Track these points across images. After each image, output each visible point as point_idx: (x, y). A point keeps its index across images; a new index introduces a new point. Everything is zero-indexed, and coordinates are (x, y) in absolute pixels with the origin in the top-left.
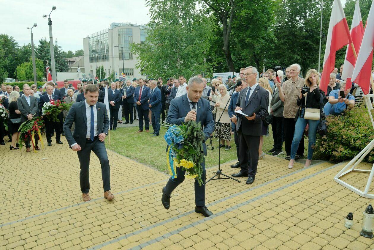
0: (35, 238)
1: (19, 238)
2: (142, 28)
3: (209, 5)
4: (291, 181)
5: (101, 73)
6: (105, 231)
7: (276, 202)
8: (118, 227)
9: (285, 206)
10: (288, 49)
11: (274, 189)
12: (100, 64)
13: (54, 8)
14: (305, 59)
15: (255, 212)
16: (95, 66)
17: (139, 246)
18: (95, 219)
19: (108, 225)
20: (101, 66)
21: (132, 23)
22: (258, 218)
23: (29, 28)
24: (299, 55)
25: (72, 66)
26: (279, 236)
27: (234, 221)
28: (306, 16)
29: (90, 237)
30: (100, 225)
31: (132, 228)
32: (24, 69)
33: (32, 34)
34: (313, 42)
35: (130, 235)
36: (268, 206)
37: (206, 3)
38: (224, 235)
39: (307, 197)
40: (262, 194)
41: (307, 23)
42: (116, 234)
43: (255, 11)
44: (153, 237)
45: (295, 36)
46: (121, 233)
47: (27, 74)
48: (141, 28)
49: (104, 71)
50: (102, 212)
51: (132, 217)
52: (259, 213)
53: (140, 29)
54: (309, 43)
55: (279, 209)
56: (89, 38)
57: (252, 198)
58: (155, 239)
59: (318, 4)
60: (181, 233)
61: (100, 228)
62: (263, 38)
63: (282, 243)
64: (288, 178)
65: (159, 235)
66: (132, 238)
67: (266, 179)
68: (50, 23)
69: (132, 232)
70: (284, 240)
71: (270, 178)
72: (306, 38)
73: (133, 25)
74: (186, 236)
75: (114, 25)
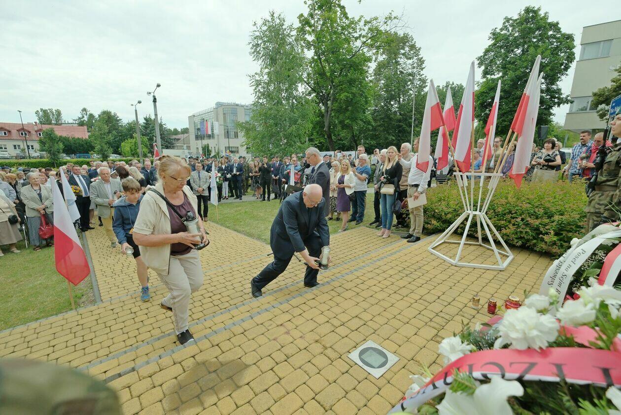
0: (146, 311)
1: (129, 312)
2: (247, 108)
3: (310, 87)
4: (390, 252)
5: (206, 150)
6: (216, 303)
7: (377, 271)
8: (228, 299)
9: (385, 275)
10: (384, 130)
11: (375, 259)
12: (206, 142)
13: (158, 86)
14: (399, 140)
15: (359, 281)
16: (200, 144)
17: (250, 316)
18: (205, 291)
19: (219, 296)
20: (206, 144)
21: (237, 103)
22: (361, 286)
23: (132, 105)
24: (393, 136)
25: (178, 144)
26: (382, 303)
27: (339, 290)
28: (400, 101)
29: (201, 309)
30: (210, 297)
31: (242, 299)
32: (129, 145)
33: (136, 111)
34: (406, 125)
35: (240, 306)
36: (370, 275)
37: (309, 85)
38: (330, 303)
39: (405, 267)
40: (363, 264)
41: (401, 107)
42: (227, 305)
43: (354, 95)
44: (263, 307)
45: (391, 119)
46: (232, 304)
47: (132, 151)
48: (245, 108)
49: (210, 148)
50: (212, 284)
51: (242, 288)
52: (361, 281)
54: (402, 125)
55: (380, 278)
56: (194, 116)
57: (354, 268)
58: (266, 309)
59: (411, 90)
60: (290, 302)
61: (210, 300)
62: (361, 120)
63: (384, 309)
64: (386, 249)
65: (269, 305)
66: (243, 309)
67: (366, 251)
68: (155, 100)
69: (242, 303)
70: (386, 307)
71: (370, 249)
72: (400, 121)
73: (237, 105)
74: (295, 305)
75: (219, 105)
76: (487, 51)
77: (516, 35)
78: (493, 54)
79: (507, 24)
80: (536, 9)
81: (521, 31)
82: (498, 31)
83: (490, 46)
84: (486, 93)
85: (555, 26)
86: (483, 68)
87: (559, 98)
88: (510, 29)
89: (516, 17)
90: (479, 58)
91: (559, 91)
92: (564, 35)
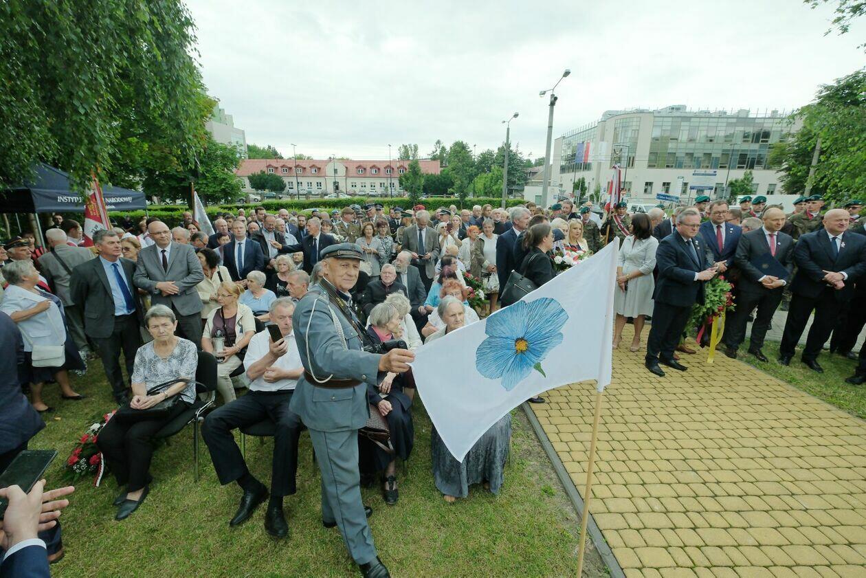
2: (658, 115)
5: (580, 186)
12: (580, 175)
13: (566, 74)
20: (581, 178)
21: (642, 108)
25: (534, 179)
32: (483, 181)
33: (508, 129)
47: (485, 188)
48: (655, 115)
49: (586, 185)
53: (655, 117)
56: (564, 137)
68: (552, 104)
73: (642, 112)
75: (609, 115)
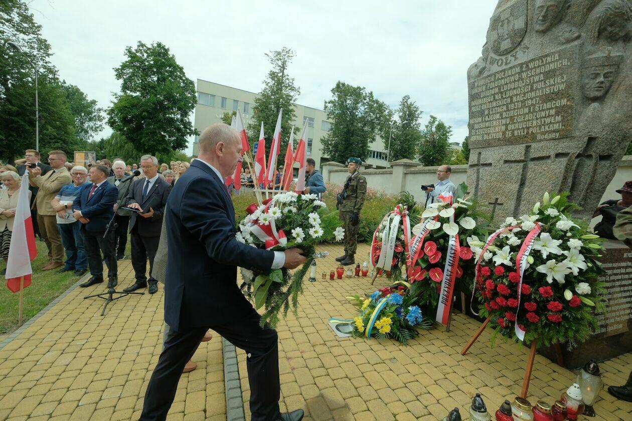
76: (124, 66)
77: (152, 62)
78: (131, 70)
79: (141, 48)
80: (166, 48)
81: (156, 61)
82: (133, 50)
83: (127, 62)
84: (129, 108)
85: (181, 69)
86: (121, 81)
87: (190, 129)
88: (145, 55)
89: (150, 46)
90: (117, 70)
91: (190, 123)
92: (187, 79)
